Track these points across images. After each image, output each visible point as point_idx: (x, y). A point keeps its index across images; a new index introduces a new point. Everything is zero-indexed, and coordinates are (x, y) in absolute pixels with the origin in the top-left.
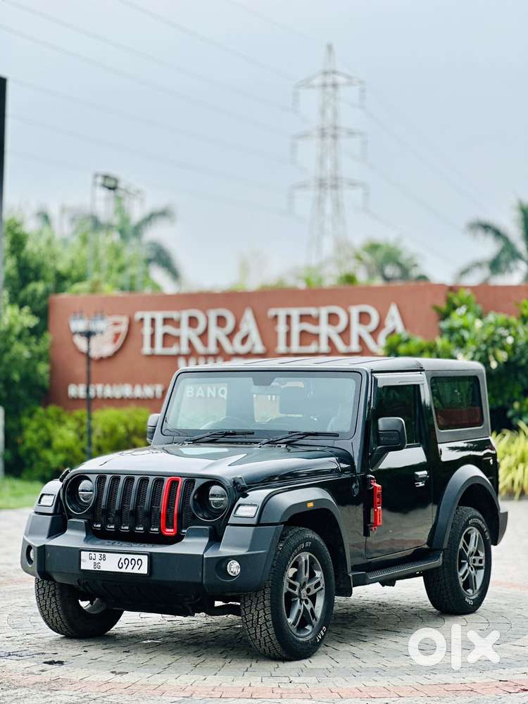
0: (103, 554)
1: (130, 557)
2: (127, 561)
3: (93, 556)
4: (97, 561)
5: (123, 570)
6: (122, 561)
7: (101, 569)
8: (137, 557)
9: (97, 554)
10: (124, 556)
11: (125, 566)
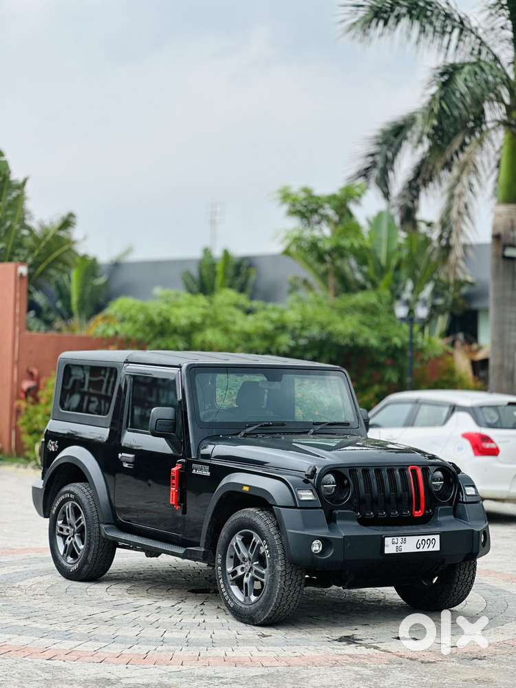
0: (404, 538)
1: (426, 538)
2: (423, 542)
3: (396, 541)
4: (399, 545)
5: (421, 550)
6: (420, 542)
7: (403, 551)
8: (431, 537)
9: (399, 538)
10: (421, 538)
11: (422, 546)
